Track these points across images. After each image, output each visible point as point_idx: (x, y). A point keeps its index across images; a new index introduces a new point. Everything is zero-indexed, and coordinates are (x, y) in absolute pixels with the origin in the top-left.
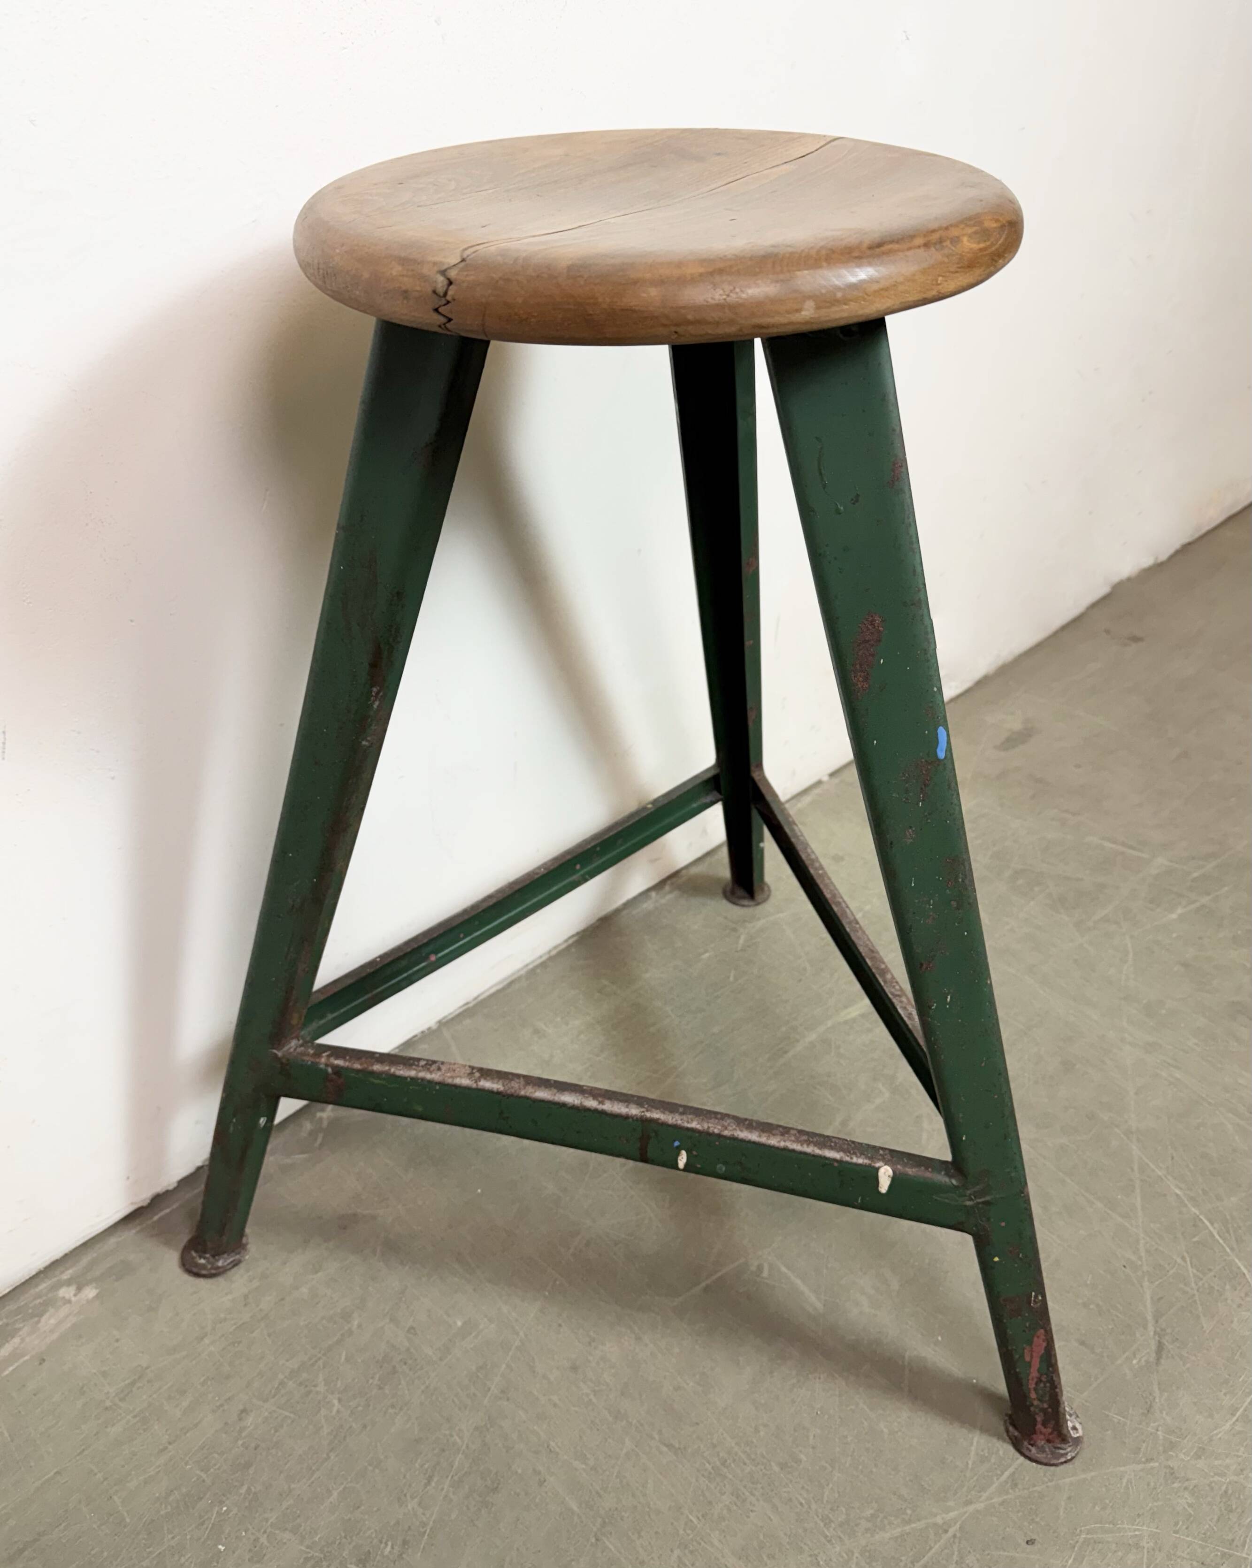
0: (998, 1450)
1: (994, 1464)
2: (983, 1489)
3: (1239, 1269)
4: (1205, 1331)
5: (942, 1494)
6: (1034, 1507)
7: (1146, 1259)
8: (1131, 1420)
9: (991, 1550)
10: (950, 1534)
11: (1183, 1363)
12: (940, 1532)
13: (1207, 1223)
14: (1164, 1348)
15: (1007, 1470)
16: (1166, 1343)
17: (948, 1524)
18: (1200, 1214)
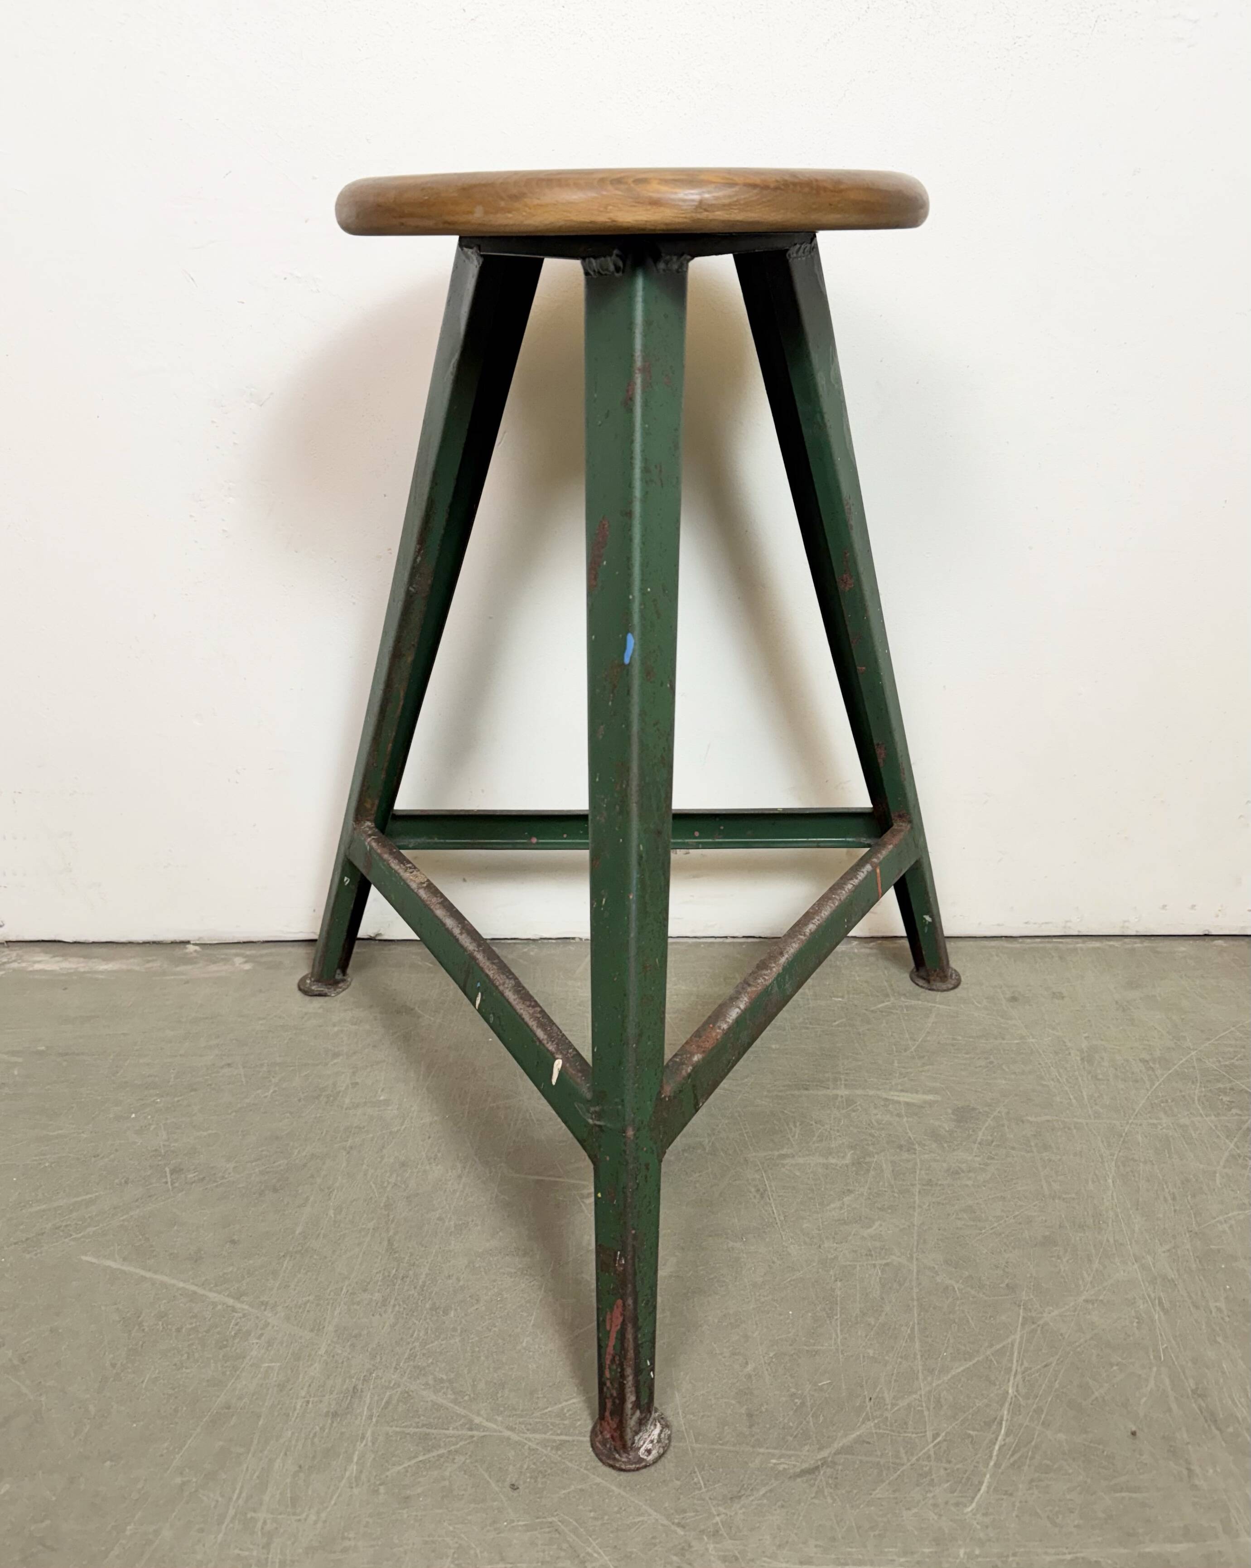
0: (579, 1420)
1: (564, 1424)
2: (534, 1431)
3: (981, 1483)
4: (871, 1494)
5: (502, 1409)
6: (549, 1471)
7: (899, 1410)
8: (708, 1491)
9: (481, 1467)
10: (470, 1433)
11: (813, 1495)
12: (467, 1426)
13: (1003, 1431)
14: (814, 1473)
15: (566, 1435)
16: (822, 1472)
17: (478, 1427)
18: (1007, 1420)
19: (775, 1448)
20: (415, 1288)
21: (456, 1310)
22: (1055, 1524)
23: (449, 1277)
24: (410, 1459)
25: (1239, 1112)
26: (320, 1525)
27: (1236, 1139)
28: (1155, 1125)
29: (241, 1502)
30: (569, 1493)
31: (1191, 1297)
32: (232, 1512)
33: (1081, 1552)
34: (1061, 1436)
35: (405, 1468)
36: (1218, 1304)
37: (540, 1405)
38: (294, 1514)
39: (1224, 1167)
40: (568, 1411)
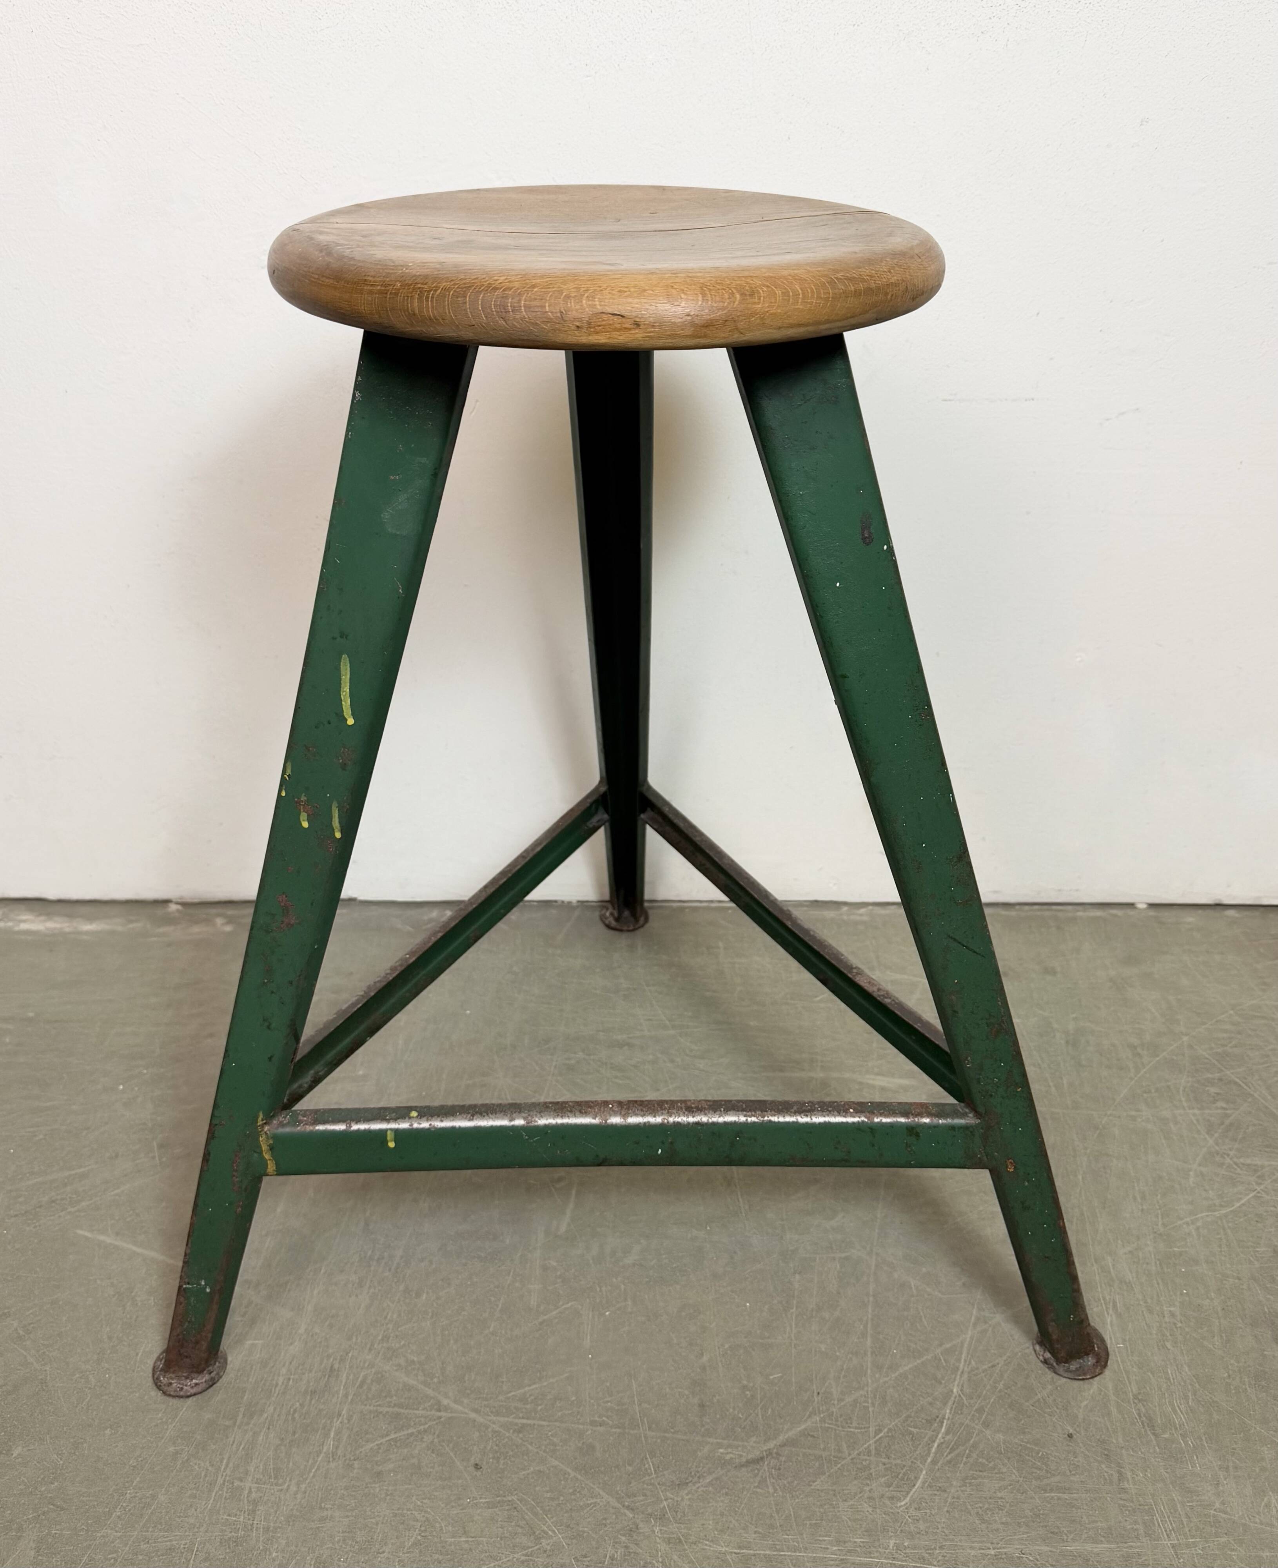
1: (526, 1409)
3: (917, 1478)
4: (811, 1485)
5: (468, 1391)
6: (511, 1453)
7: (845, 1405)
8: (657, 1477)
9: (448, 1446)
10: (439, 1414)
11: (756, 1484)
12: (435, 1407)
13: (943, 1430)
14: (758, 1463)
15: (528, 1419)
16: (766, 1463)
17: (447, 1409)
18: (949, 1418)
19: (724, 1439)
20: (390, 1270)
21: (428, 1293)
22: (983, 1521)
23: (422, 1260)
24: (382, 1437)
25: (1224, 1105)
26: (299, 1496)
27: (1216, 1135)
28: (1134, 1118)
29: (228, 1472)
30: (528, 1474)
31: (1146, 1302)
32: (220, 1480)
33: (1005, 1548)
34: (1000, 1437)
35: (377, 1445)
36: (1172, 1309)
37: (505, 1388)
38: (277, 1484)
39: (1200, 1165)
40: (530, 1395)
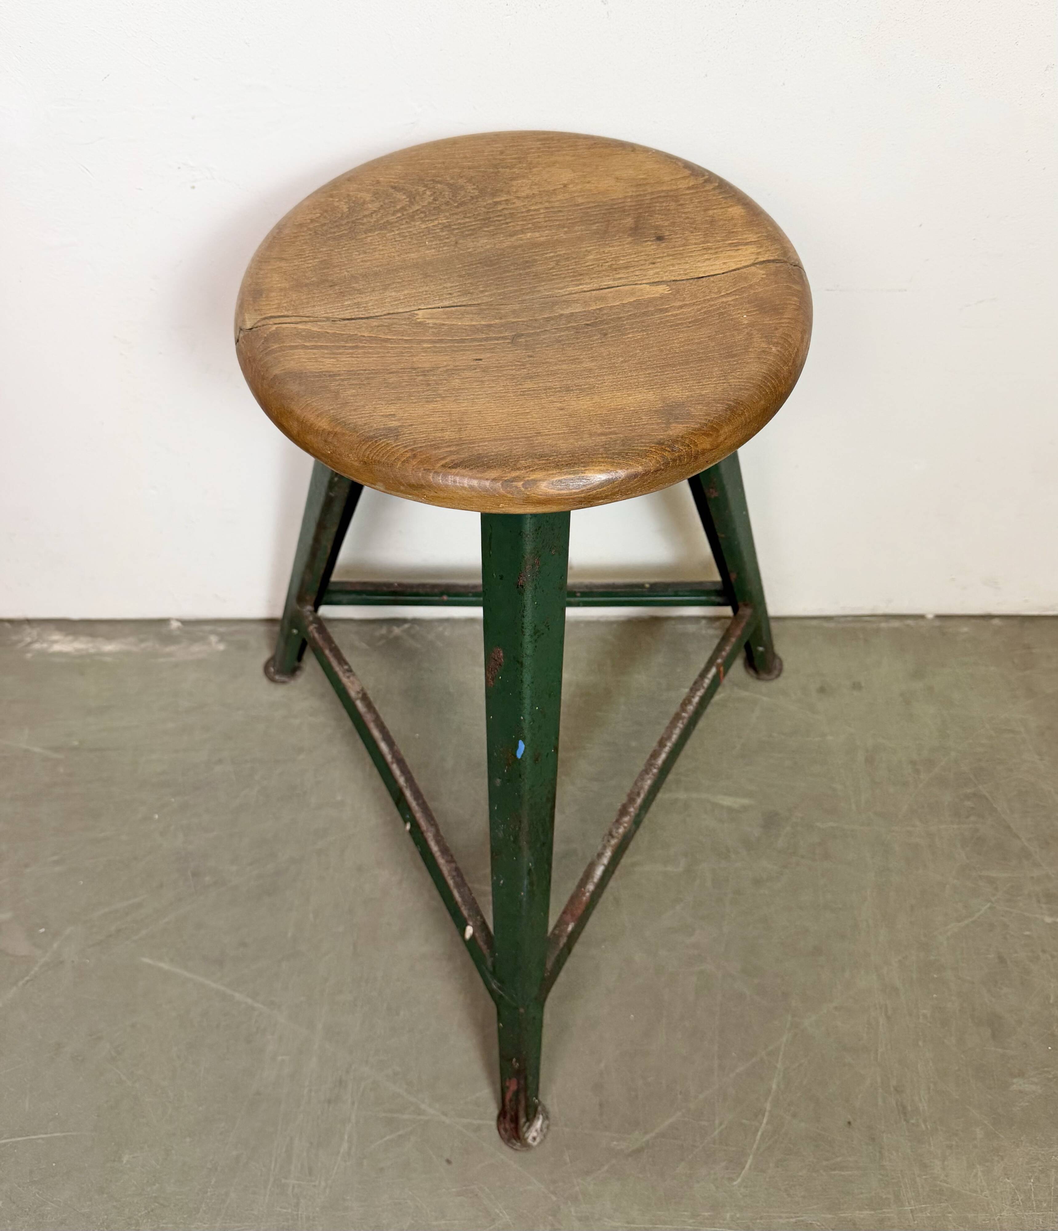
0: (489, 1107)
1: (479, 1111)
2: (458, 1116)
3: (746, 1161)
4: (675, 1170)
5: (439, 1098)
6: (471, 1149)
7: (699, 1102)
8: (571, 1166)
9: (427, 1145)
10: (418, 1117)
11: (638, 1171)
12: (416, 1112)
13: (765, 1120)
14: (639, 1152)
15: (481, 1120)
16: (645, 1152)
17: (424, 1113)
18: (768, 1111)
19: (616, 1133)
21: (404, 1010)
23: (397, 980)
24: (382, 1138)
26: (328, 1190)
27: (967, 849)
28: (909, 834)
29: (276, 1170)
30: (484, 1166)
31: (907, 1005)
33: (802, 1216)
34: (802, 1125)
35: (378, 1145)
36: (925, 1012)
38: (311, 1181)
40: (481, 1100)
